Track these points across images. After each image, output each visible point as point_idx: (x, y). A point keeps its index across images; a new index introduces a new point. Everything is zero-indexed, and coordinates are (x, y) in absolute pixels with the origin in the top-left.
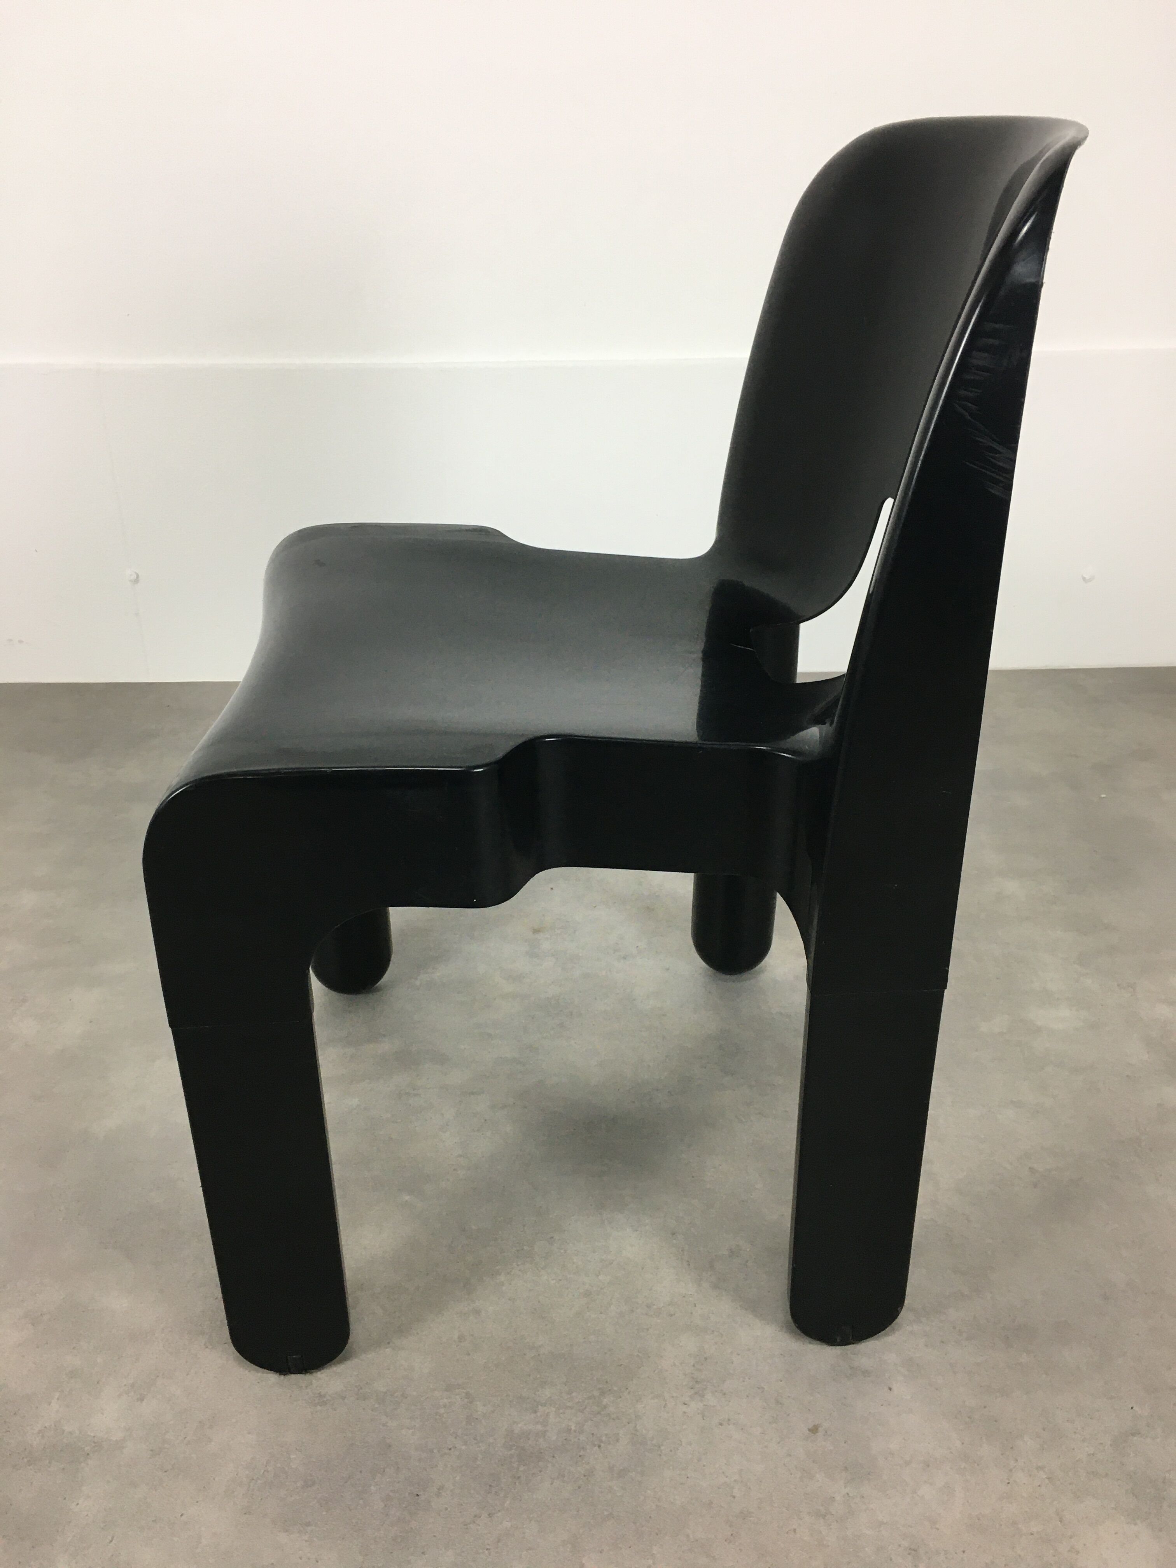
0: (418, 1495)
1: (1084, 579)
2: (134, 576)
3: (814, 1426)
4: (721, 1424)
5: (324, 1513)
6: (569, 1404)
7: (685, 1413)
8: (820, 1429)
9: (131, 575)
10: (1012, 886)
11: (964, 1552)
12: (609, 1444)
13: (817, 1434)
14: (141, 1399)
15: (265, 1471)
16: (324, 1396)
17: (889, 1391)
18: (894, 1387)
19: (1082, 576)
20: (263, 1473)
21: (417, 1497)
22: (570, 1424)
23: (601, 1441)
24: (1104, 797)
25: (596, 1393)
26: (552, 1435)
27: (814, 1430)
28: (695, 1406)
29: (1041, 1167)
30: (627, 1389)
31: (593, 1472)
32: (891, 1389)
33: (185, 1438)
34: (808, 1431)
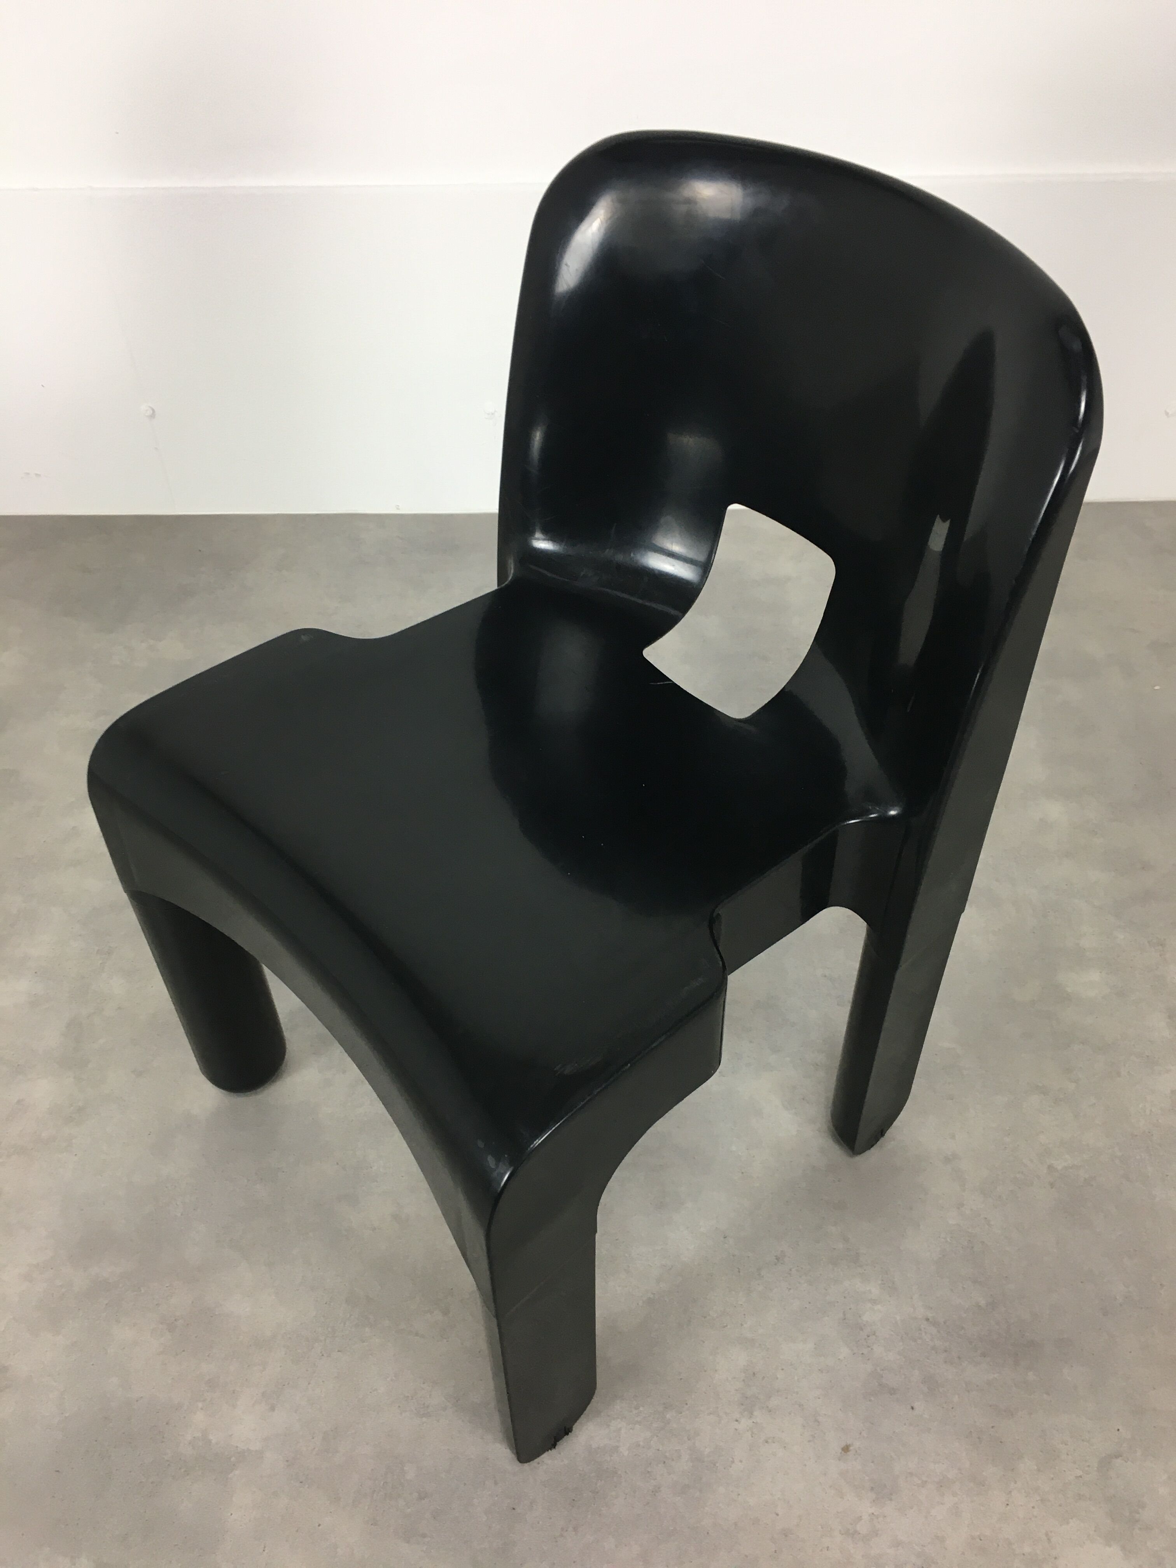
0: (514, 1508)
2: (150, 412)
3: (846, 1445)
4: (767, 1442)
5: (437, 1525)
6: (639, 1419)
7: (736, 1430)
8: (851, 1448)
9: (147, 410)
10: (1055, 810)
12: (673, 1460)
13: (848, 1453)
14: (273, 1409)
15: (384, 1483)
16: (428, 1407)
17: (911, 1410)
18: (916, 1405)
20: (384, 1484)
21: (514, 1511)
22: (638, 1440)
23: (666, 1458)
25: (661, 1408)
26: (624, 1451)
27: (846, 1449)
28: (745, 1423)
29: (1059, 1165)
30: (687, 1404)
31: (659, 1488)
32: (912, 1408)
33: (314, 1448)
34: (840, 1451)
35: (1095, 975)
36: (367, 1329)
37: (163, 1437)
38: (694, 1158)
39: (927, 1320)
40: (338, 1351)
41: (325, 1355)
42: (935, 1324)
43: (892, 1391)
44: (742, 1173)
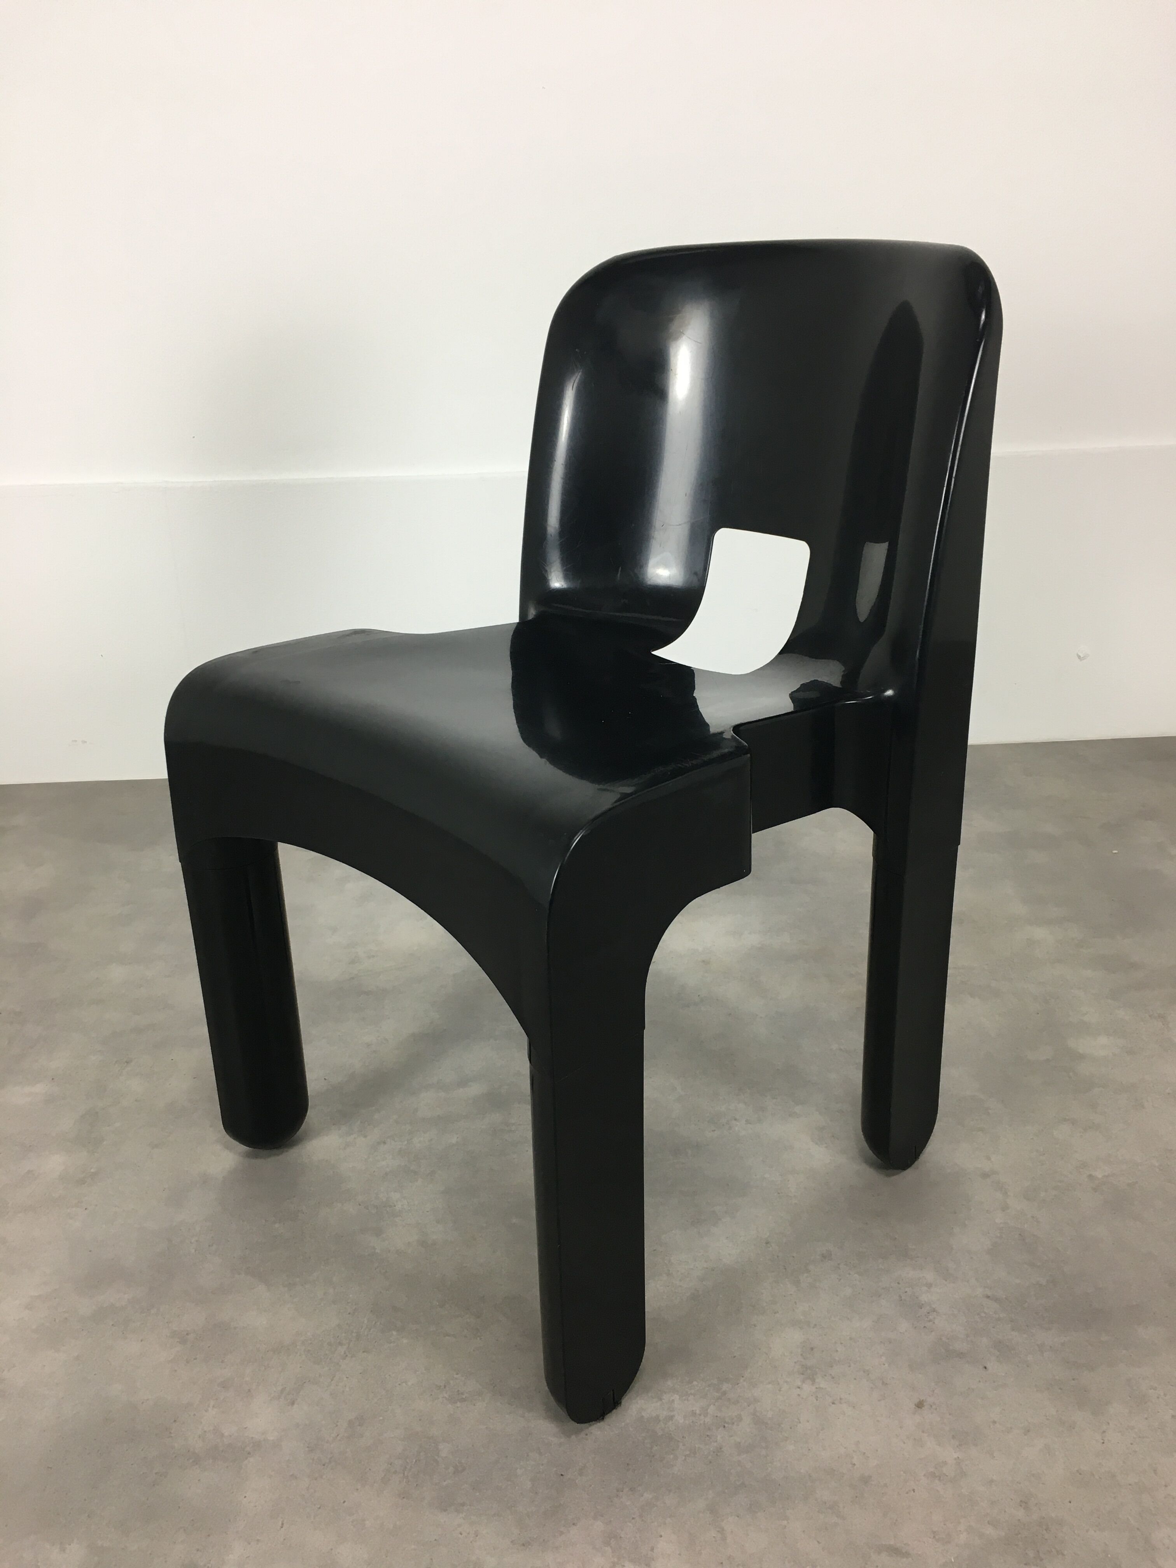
0: (562, 1475)
1: (1079, 657)
3: (920, 1401)
4: (833, 1403)
5: (478, 1494)
6: (693, 1391)
7: (799, 1395)
8: (925, 1404)
10: (1040, 933)
11: (1070, 1502)
12: (733, 1424)
13: (923, 1408)
14: (292, 1404)
16: (462, 1393)
17: (984, 1370)
18: (989, 1365)
19: (1077, 654)
20: (415, 1462)
21: (562, 1477)
22: (694, 1409)
23: (725, 1422)
24: (1116, 853)
25: (715, 1381)
26: (679, 1419)
27: (920, 1405)
28: (808, 1388)
29: (1099, 1174)
30: (743, 1377)
31: (721, 1449)
32: (985, 1368)
33: (338, 1435)
34: (914, 1406)
35: (1103, 1040)
36: (394, 1333)
37: (170, 1433)
38: (728, 1185)
39: (988, 1297)
40: (364, 1352)
41: (348, 1355)
42: (996, 1300)
43: (961, 1355)
44: (779, 1193)
